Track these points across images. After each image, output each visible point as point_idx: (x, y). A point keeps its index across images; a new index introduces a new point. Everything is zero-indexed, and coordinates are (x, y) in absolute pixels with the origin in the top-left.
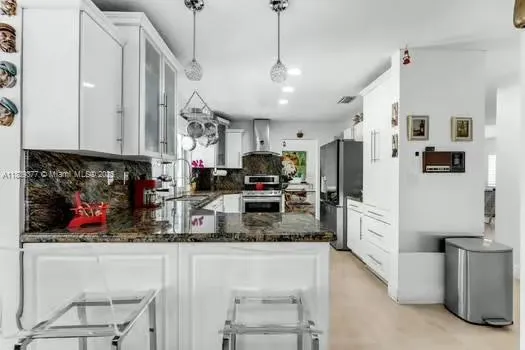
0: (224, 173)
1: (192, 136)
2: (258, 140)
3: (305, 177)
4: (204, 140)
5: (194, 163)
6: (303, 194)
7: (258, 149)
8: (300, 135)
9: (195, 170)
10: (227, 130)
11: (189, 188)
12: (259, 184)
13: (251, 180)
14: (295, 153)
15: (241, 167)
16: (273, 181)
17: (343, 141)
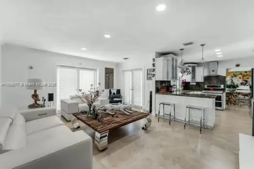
0: (195, 84)
1: (182, 73)
2: (211, 70)
4: (186, 73)
5: (183, 80)
7: (211, 74)
8: (238, 65)
9: (183, 83)
10: (196, 68)
11: (181, 88)
12: (211, 88)
13: (208, 86)
14: (246, 72)
15: (203, 81)
16: (220, 87)
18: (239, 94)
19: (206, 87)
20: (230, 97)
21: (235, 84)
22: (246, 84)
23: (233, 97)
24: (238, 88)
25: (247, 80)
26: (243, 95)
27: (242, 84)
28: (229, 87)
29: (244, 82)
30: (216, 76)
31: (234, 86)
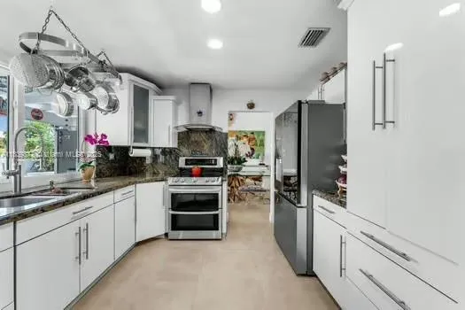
3: (263, 159)
6: (258, 179)
8: (251, 106)
10: (152, 98)
12: (195, 168)
13: (187, 162)
15: (176, 146)
16: (216, 164)
17: (307, 102)
18: (247, 177)
19: (182, 164)
20: (233, 184)
23: (237, 185)
24: (245, 164)
26: (253, 179)
28: (231, 161)
30: (206, 132)
31: (240, 159)
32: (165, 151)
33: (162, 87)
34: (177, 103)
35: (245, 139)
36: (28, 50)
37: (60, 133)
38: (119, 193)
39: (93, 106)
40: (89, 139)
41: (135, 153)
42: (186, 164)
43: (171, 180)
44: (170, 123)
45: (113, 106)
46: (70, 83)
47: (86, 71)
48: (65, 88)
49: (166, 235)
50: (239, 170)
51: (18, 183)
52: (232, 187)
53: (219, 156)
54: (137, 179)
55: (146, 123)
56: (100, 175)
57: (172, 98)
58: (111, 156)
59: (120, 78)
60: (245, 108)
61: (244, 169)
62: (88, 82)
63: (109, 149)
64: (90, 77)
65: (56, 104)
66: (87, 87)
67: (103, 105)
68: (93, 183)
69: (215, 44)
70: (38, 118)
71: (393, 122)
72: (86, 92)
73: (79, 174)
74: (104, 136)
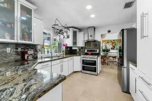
2: (90, 35)
7: (90, 39)
8: (109, 31)
10: (77, 33)
12: (89, 53)
14: (114, 40)
15: (84, 46)
16: (96, 52)
17: (126, 29)
18: (110, 56)
19: (86, 51)
20: (105, 59)
21: (108, 49)
22: (114, 49)
23: (106, 59)
24: (109, 52)
25: (115, 46)
26: (113, 57)
27: (112, 48)
28: (104, 51)
29: (113, 47)
30: (93, 42)
31: (107, 50)
32: (82, 48)
33: (80, 30)
34: (84, 34)
35: (111, 43)
36: (53, 28)
37: (59, 44)
38: (69, 58)
39: (64, 38)
40: (64, 45)
41: (74, 48)
42: (87, 51)
43: (82, 56)
44: (82, 40)
45: (68, 37)
46: (59, 33)
47: (62, 30)
48: (59, 34)
49: (81, 71)
50: (107, 54)
51: (52, 54)
52: (104, 60)
53: (98, 49)
54: (74, 55)
55: (76, 40)
56: (66, 54)
57: (83, 32)
58: (68, 49)
59: (69, 30)
60: (107, 32)
61: (109, 54)
62: (63, 32)
63: (68, 47)
64: (63, 31)
65: (58, 38)
66: (63, 34)
67: (66, 37)
68: (64, 56)
69: (93, 16)
70: (55, 41)
71: (147, 36)
72: (62, 35)
73: (62, 53)
74: (67, 44)
